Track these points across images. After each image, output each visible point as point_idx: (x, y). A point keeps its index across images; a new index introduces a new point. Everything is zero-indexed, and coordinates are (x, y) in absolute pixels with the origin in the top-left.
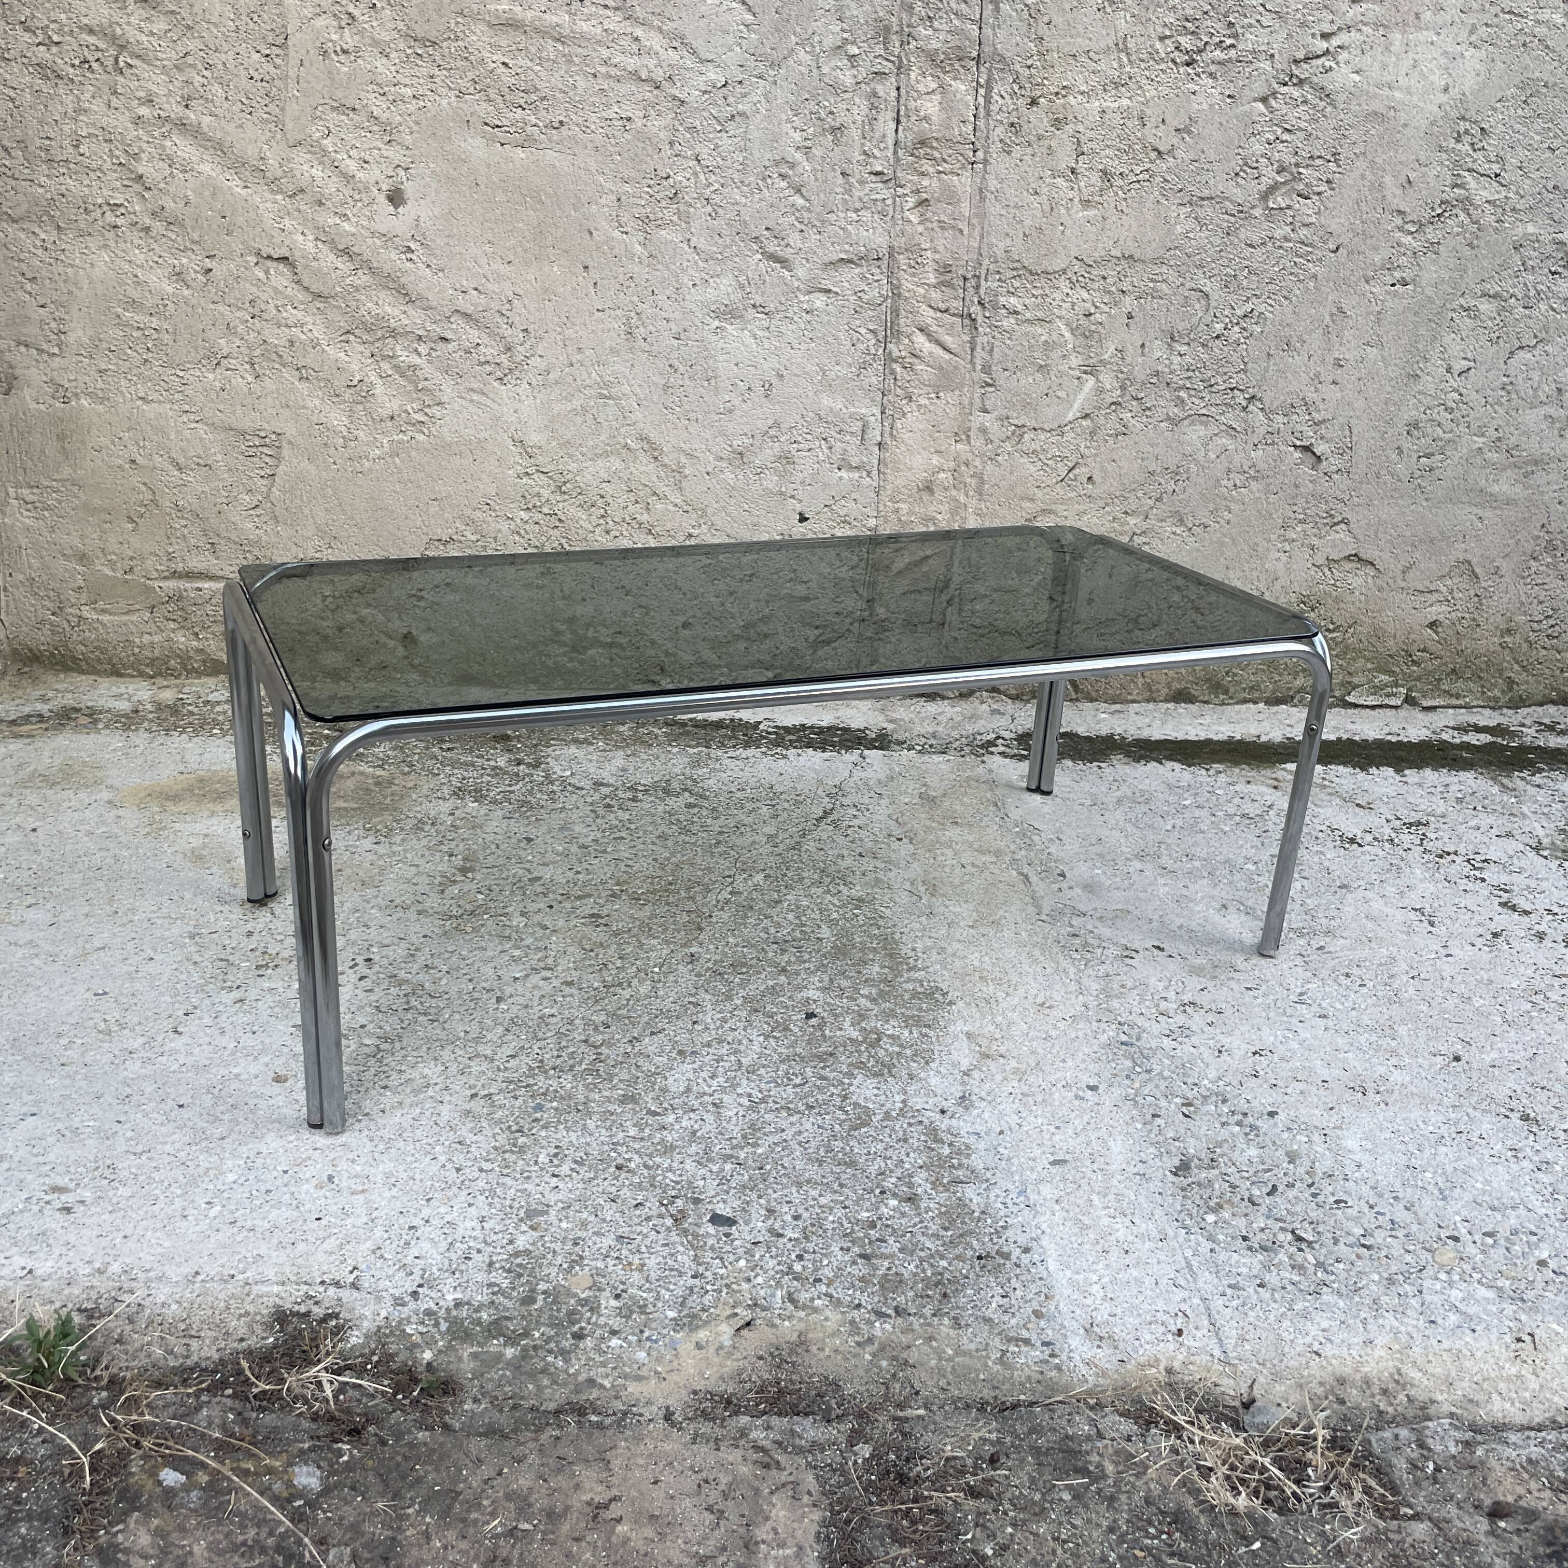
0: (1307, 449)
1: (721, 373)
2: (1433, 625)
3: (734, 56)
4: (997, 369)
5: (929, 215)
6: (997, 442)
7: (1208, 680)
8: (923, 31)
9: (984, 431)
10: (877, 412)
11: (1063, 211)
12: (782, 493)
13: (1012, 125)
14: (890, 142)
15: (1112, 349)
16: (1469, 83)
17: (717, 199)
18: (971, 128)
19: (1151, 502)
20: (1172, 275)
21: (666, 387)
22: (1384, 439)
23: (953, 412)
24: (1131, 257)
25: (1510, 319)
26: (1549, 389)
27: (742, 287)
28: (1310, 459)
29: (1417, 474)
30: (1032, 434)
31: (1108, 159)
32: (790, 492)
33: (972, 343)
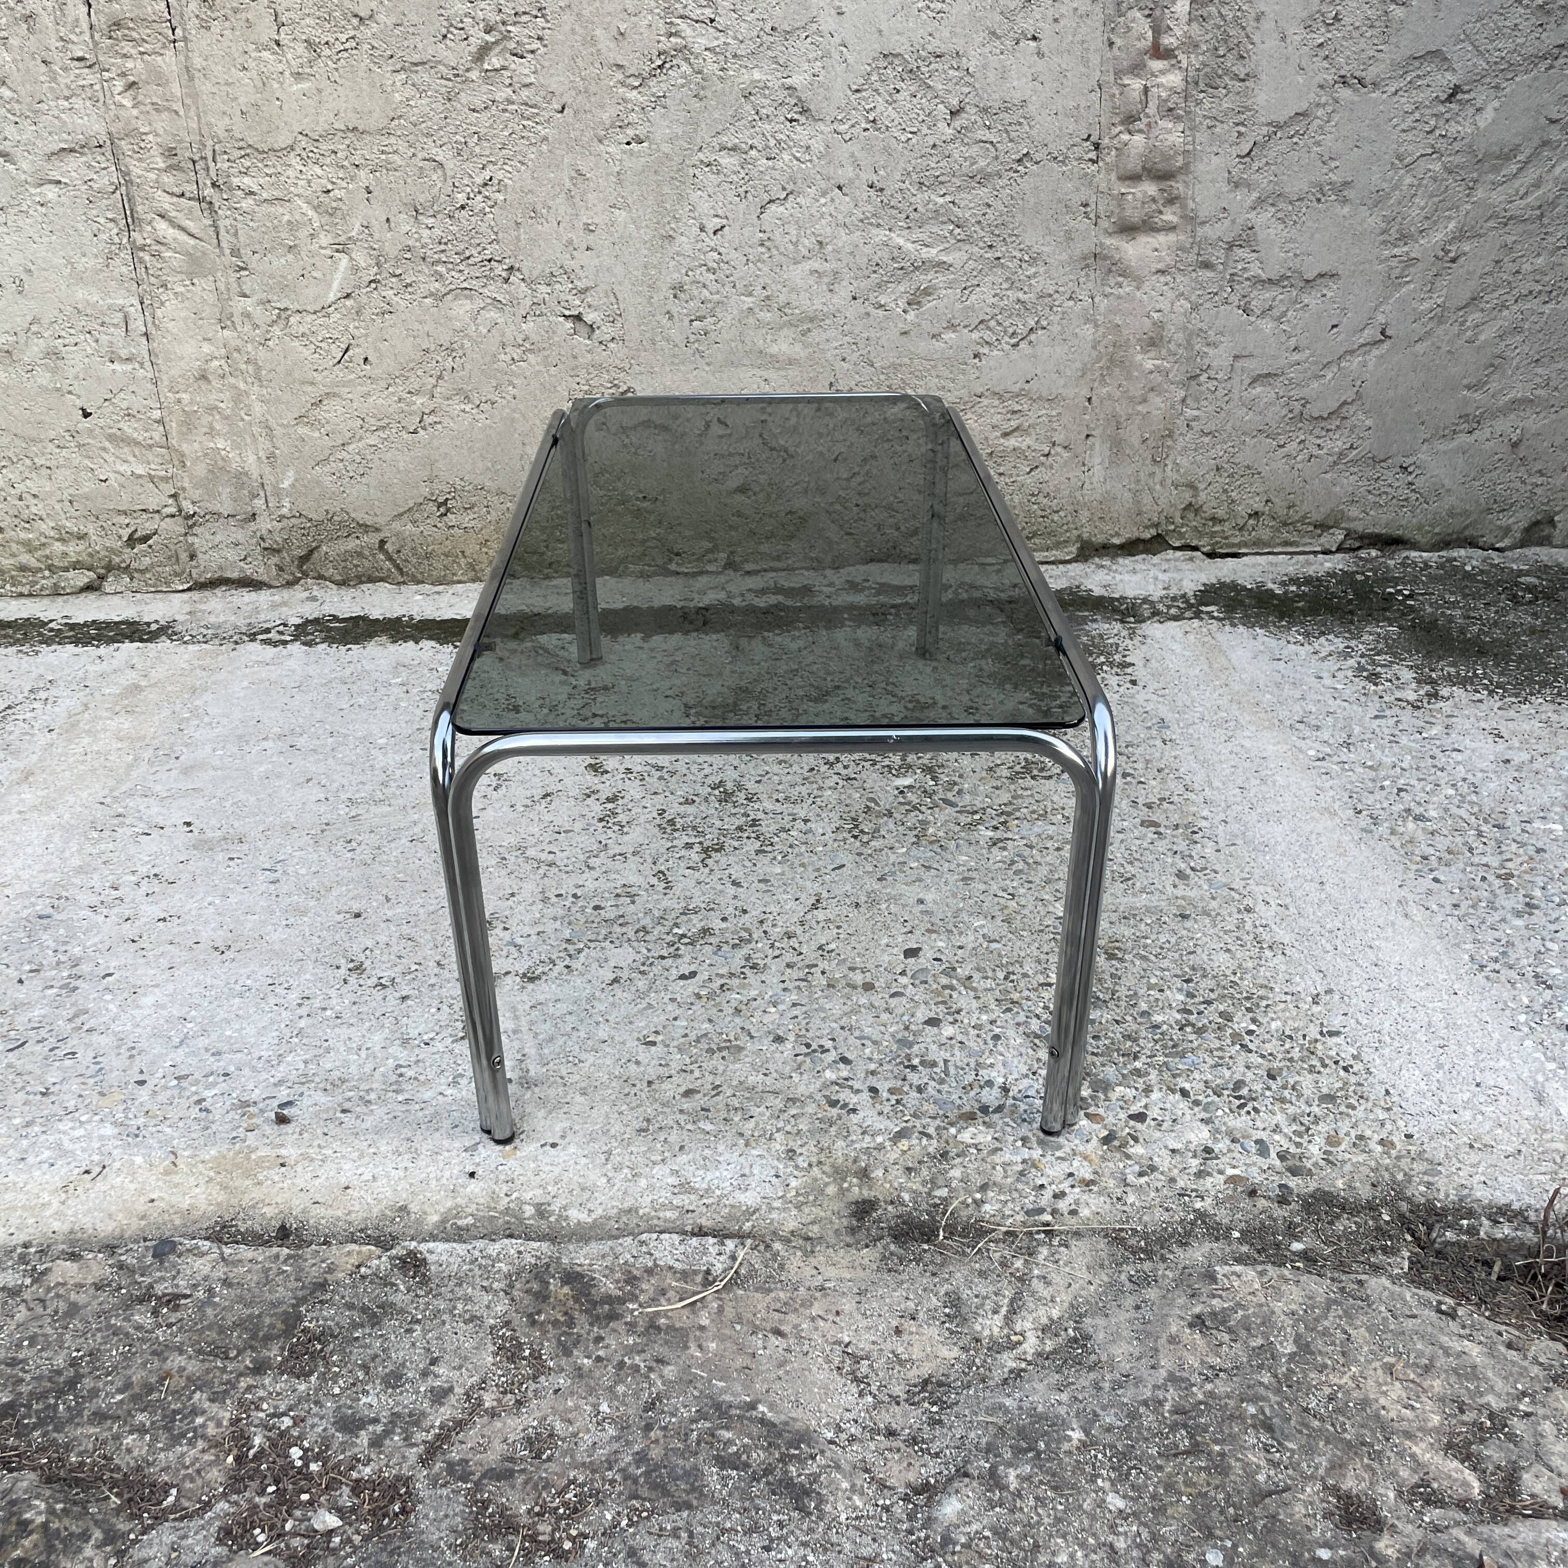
0: (578, 318)
2: (743, 490)
4: (246, 252)
5: (140, 98)
6: (265, 327)
9: (248, 315)
10: (136, 302)
11: (276, 85)
12: (58, 390)
14: (85, 25)
15: (357, 226)
18: (163, 5)
19: (433, 381)
20: (402, 146)
22: (651, 305)
23: (211, 298)
24: (355, 129)
25: (754, 173)
26: (808, 242)
28: (583, 329)
29: (692, 338)
30: (298, 317)
31: (310, 28)
32: (66, 388)
33: (216, 227)
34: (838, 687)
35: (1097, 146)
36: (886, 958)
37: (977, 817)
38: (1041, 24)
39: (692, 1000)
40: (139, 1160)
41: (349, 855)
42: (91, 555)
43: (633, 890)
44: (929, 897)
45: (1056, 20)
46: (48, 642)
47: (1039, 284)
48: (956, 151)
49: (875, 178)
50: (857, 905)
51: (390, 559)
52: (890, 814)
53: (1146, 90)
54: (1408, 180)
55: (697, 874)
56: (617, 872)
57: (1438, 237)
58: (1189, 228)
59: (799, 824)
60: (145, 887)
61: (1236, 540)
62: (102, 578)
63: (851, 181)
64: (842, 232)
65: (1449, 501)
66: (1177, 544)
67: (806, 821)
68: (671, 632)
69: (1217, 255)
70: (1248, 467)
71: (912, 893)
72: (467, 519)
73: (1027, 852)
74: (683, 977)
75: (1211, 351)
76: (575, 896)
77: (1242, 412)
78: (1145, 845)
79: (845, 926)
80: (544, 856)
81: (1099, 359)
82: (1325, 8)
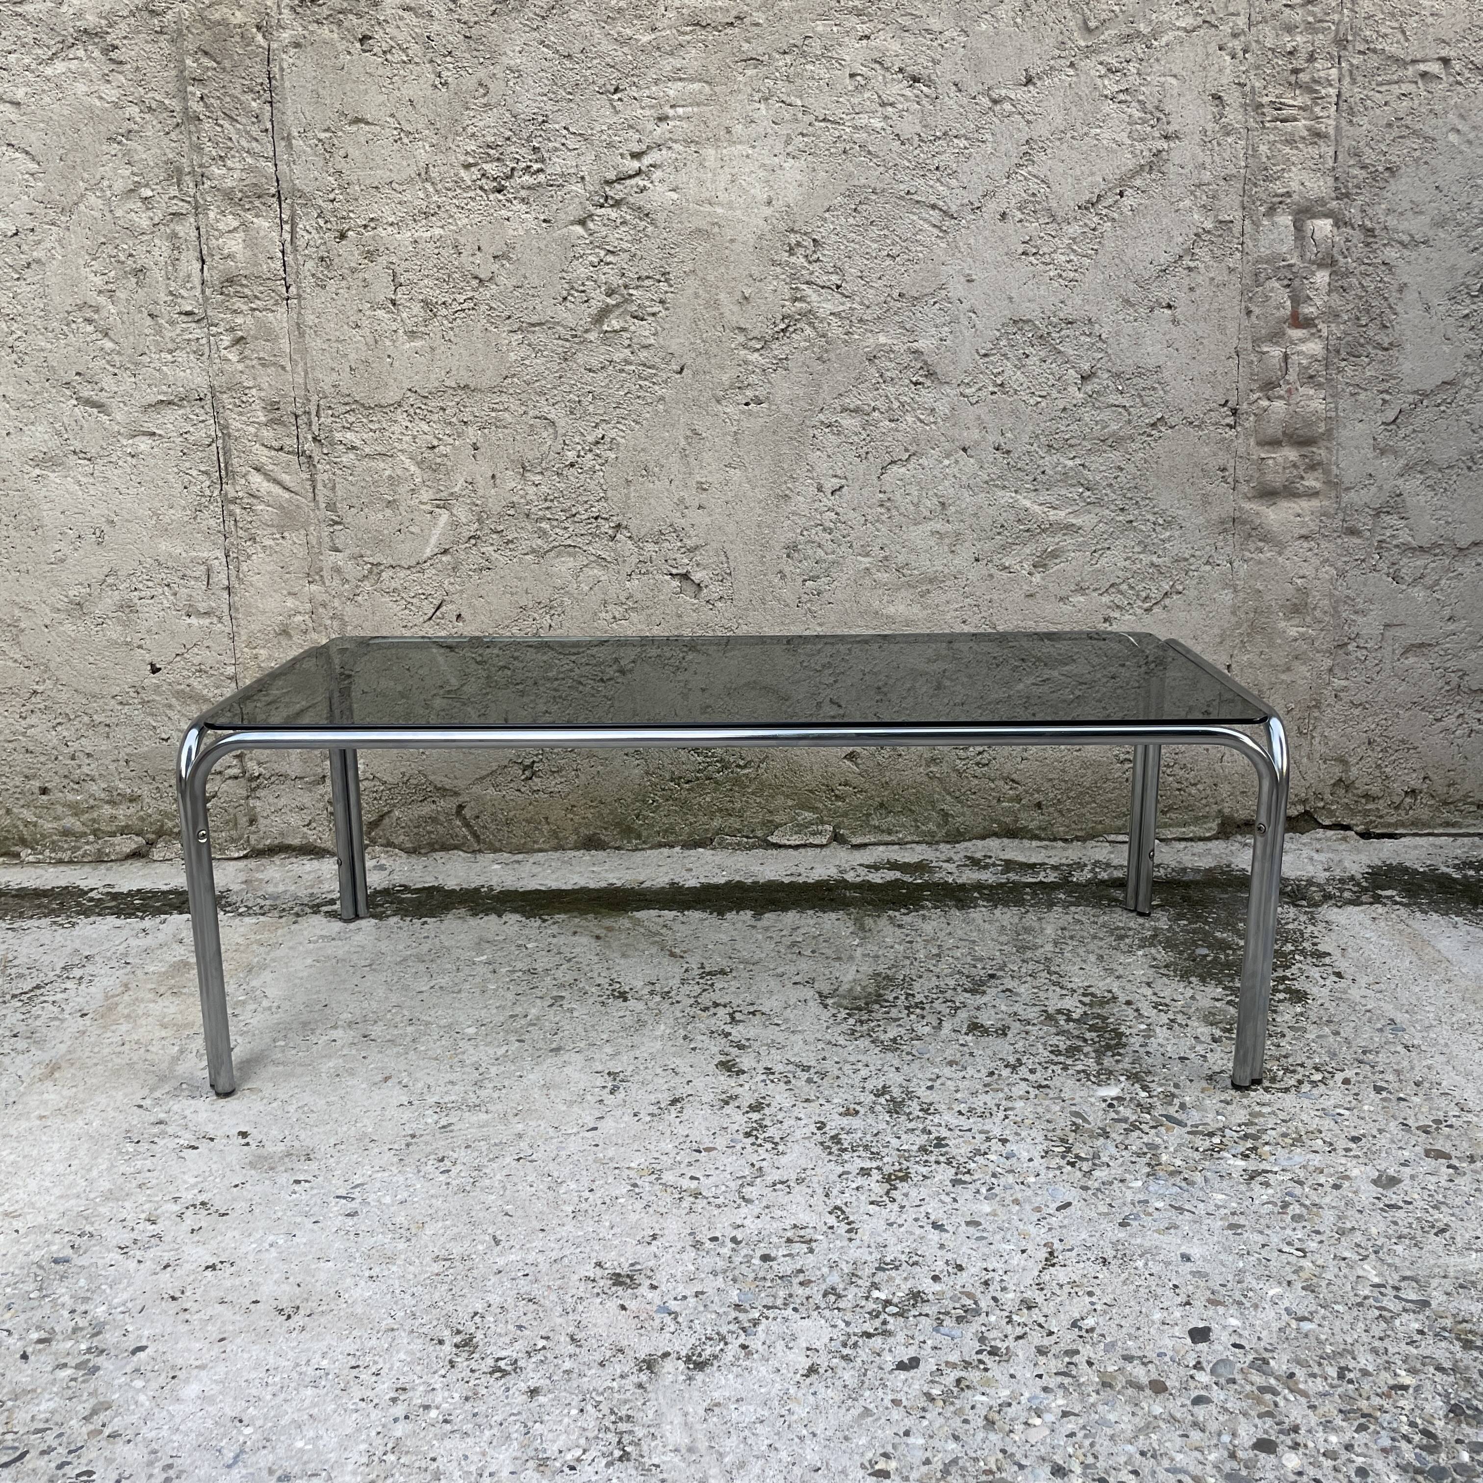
0: (685, 577)
1: (46, 521)
2: (851, 756)
3: (23, 204)
4: (343, 507)
5: (247, 352)
6: (355, 582)
7: (617, 825)
8: (216, 171)
9: (337, 570)
10: (221, 554)
11: (388, 343)
12: (127, 644)
13: (322, 259)
14: (197, 281)
15: (461, 481)
16: (792, 195)
17: (21, 346)
18: (279, 263)
20: (513, 404)
22: (763, 563)
23: (302, 552)
24: (466, 386)
25: (876, 434)
26: (931, 503)
27: (60, 435)
28: (690, 589)
29: (805, 598)
30: (390, 572)
31: (428, 289)
32: (137, 642)
33: (313, 481)
34: (992, 976)
35: (1234, 411)
36: (1170, 1343)
37: (1216, 1140)
38: (1176, 293)
39: (923, 1402)
41: (443, 1178)
42: (142, 819)
43: (808, 1233)
44: (1195, 1251)
45: (1192, 289)
46: (86, 913)
47: (1176, 548)
48: (1087, 414)
49: (1002, 440)
50: (1105, 1261)
51: (467, 825)
52: (1106, 1135)
53: (1286, 357)
55: (884, 1212)
56: (782, 1207)
58: (1333, 494)
59: (996, 1145)
60: (190, 1220)
61: (1393, 820)
62: (151, 844)
63: (977, 443)
64: (966, 493)
66: (1327, 822)
67: (1004, 1141)
68: (785, 909)
69: (1364, 522)
70: (1403, 741)
71: (1172, 1245)
72: (553, 783)
73: (1298, 1190)
74: (901, 1366)
75: (1360, 620)
76: (734, 1240)
77: (1393, 683)
78: (1444, 1183)
79: (1098, 1292)
80: (686, 1183)
81: (1239, 625)
82: (1469, 280)
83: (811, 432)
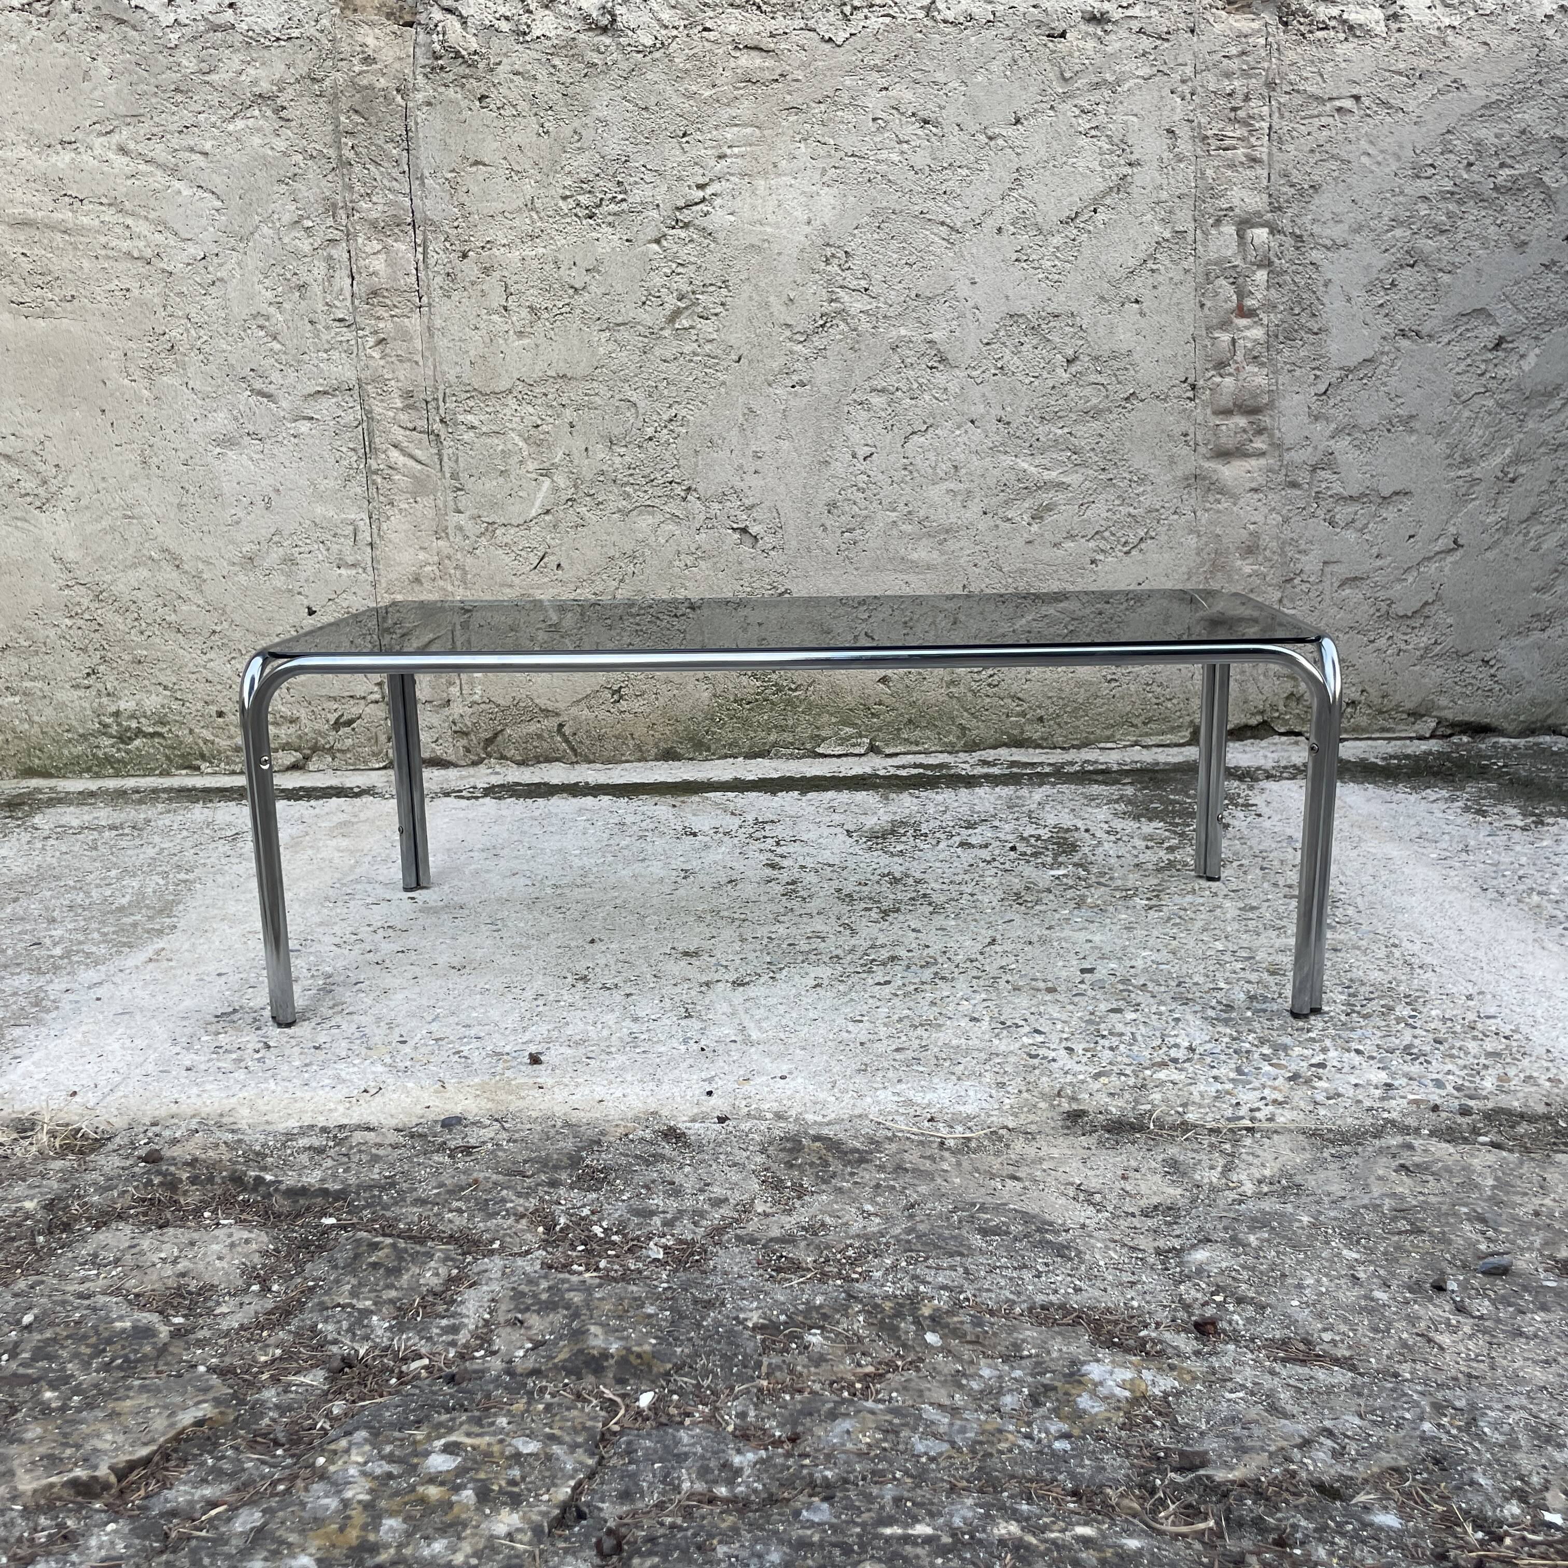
0: (744, 530)
1: (226, 490)
3: (209, 234)
4: (464, 476)
5: (388, 351)
6: (473, 538)
7: (691, 739)
8: (364, 205)
9: (460, 528)
10: (366, 517)
11: (501, 341)
12: (290, 591)
13: (448, 275)
14: (348, 294)
15: (560, 454)
16: (828, 216)
17: (206, 348)
18: (414, 279)
19: (616, 584)
20: (603, 389)
21: (180, 506)
22: (808, 518)
23: (431, 513)
24: (564, 376)
25: (899, 410)
26: (945, 466)
27: (236, 419)
28: (748, 540)
29: (843, 547)
30: (503, 530)
31: (533, 297)
32: (297, 590)
33: (440, 455)
34: (984, 820)
35: (1193, 387)
36: (1065, 974)
37: (1131, 892)
38: (1142, 291)
39: (890, 997)
40: (410, 1085)
41: (561, 916)
42: (300, 737)
43: (822, 934)
45: (1155, 287)
47: (1148, 500)
48: (1072, 390)
49: (1002, 413)
50: (1030, 943)
51: (567, 741)
52: (1049, 891)
53: (1234, 341)
54: (1466, 414)
55: (879, 925)
56: (805, 924)
57: (1496, 460)
58: (1277, 453)
59: (966, 897)
60: (382, 933)
62: (307, 758)
63: (983, 416)
64: (974, 458)
65: (1531, 691)
66: (1282, 730)
67: (972, 895)
68: (826, 790)
69: (1303, 477)
71: (1081, 936)
72: (637, 705)
73: (1181, 913)
74: (878, 984)
75: (1304, 558)
76: (769, 938)
77: (1333, 611)
79: (1022, 955)
80: (737, 915)
81: (1202, 564)
82: (1382, 276)
83: (846, 409)
